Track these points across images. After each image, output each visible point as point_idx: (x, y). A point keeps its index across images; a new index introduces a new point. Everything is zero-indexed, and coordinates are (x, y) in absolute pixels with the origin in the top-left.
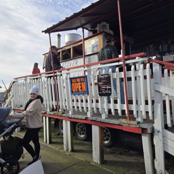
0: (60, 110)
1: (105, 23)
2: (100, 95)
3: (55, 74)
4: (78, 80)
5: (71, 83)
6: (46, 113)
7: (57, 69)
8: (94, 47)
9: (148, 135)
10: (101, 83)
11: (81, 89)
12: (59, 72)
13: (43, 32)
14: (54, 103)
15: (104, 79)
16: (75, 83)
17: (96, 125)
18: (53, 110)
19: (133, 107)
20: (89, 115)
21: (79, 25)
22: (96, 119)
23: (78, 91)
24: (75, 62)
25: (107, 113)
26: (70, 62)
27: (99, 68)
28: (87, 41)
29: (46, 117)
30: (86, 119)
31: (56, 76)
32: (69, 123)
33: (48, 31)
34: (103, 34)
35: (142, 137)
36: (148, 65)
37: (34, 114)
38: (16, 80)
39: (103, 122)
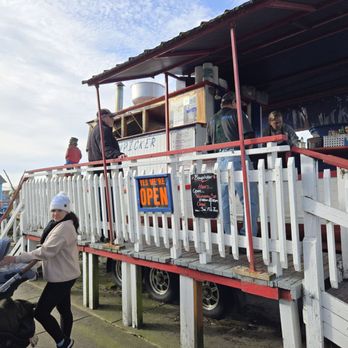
0: (116, 242)
1: (210, 65)
2: (196, 214)
3: (108, 168)
4: (153, 182)
5: (140, 187)
6: (87, 245)
7: (112, 157)
8: (188, 112)
9: (292, 302)
10: (199, 191)
11: (159, 200)
12: (114, 163)
13: (83, 83)
14: (105, 226)
15: (204, 184)
16: (146, 188)
17: (187, 275)
18: (102, 239)
19: (262, 243)
20: (174, 254)
21: (159, 68)
22: (188, 263)
23: (153, 205)
24: (150, 142)
25: (210, 253)
26: (141, 140)
27: (195, 161)
28: (174, 98)
29: (87, 254)
30: (168, 262)
31: (109, 171)
32: (133, 268)
33: (96, 81)
34: (207, 86)
35: (280, 305)
36: (291, 160)
37: (59, 253)
38: (31, 175)
39: (201, 272)
